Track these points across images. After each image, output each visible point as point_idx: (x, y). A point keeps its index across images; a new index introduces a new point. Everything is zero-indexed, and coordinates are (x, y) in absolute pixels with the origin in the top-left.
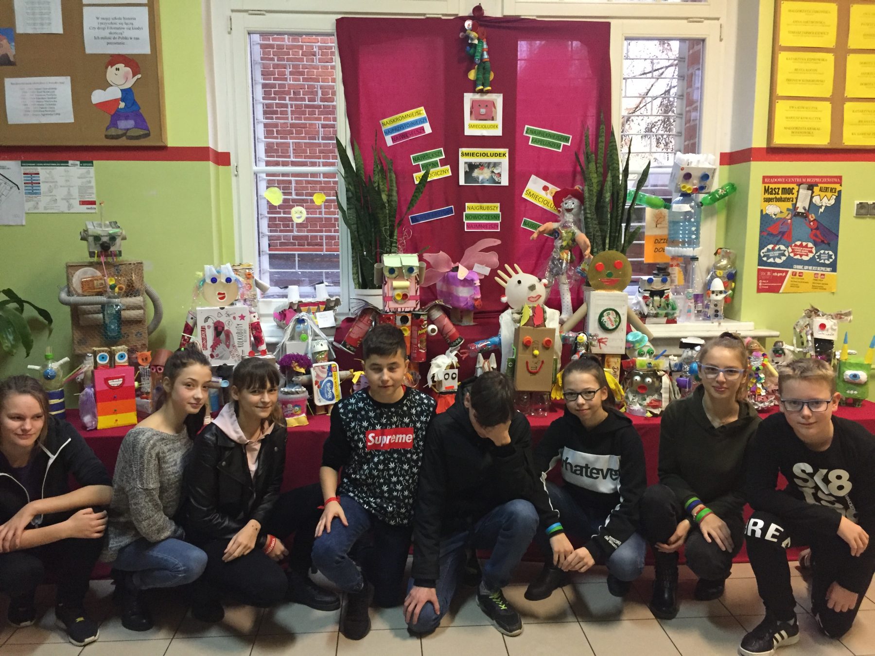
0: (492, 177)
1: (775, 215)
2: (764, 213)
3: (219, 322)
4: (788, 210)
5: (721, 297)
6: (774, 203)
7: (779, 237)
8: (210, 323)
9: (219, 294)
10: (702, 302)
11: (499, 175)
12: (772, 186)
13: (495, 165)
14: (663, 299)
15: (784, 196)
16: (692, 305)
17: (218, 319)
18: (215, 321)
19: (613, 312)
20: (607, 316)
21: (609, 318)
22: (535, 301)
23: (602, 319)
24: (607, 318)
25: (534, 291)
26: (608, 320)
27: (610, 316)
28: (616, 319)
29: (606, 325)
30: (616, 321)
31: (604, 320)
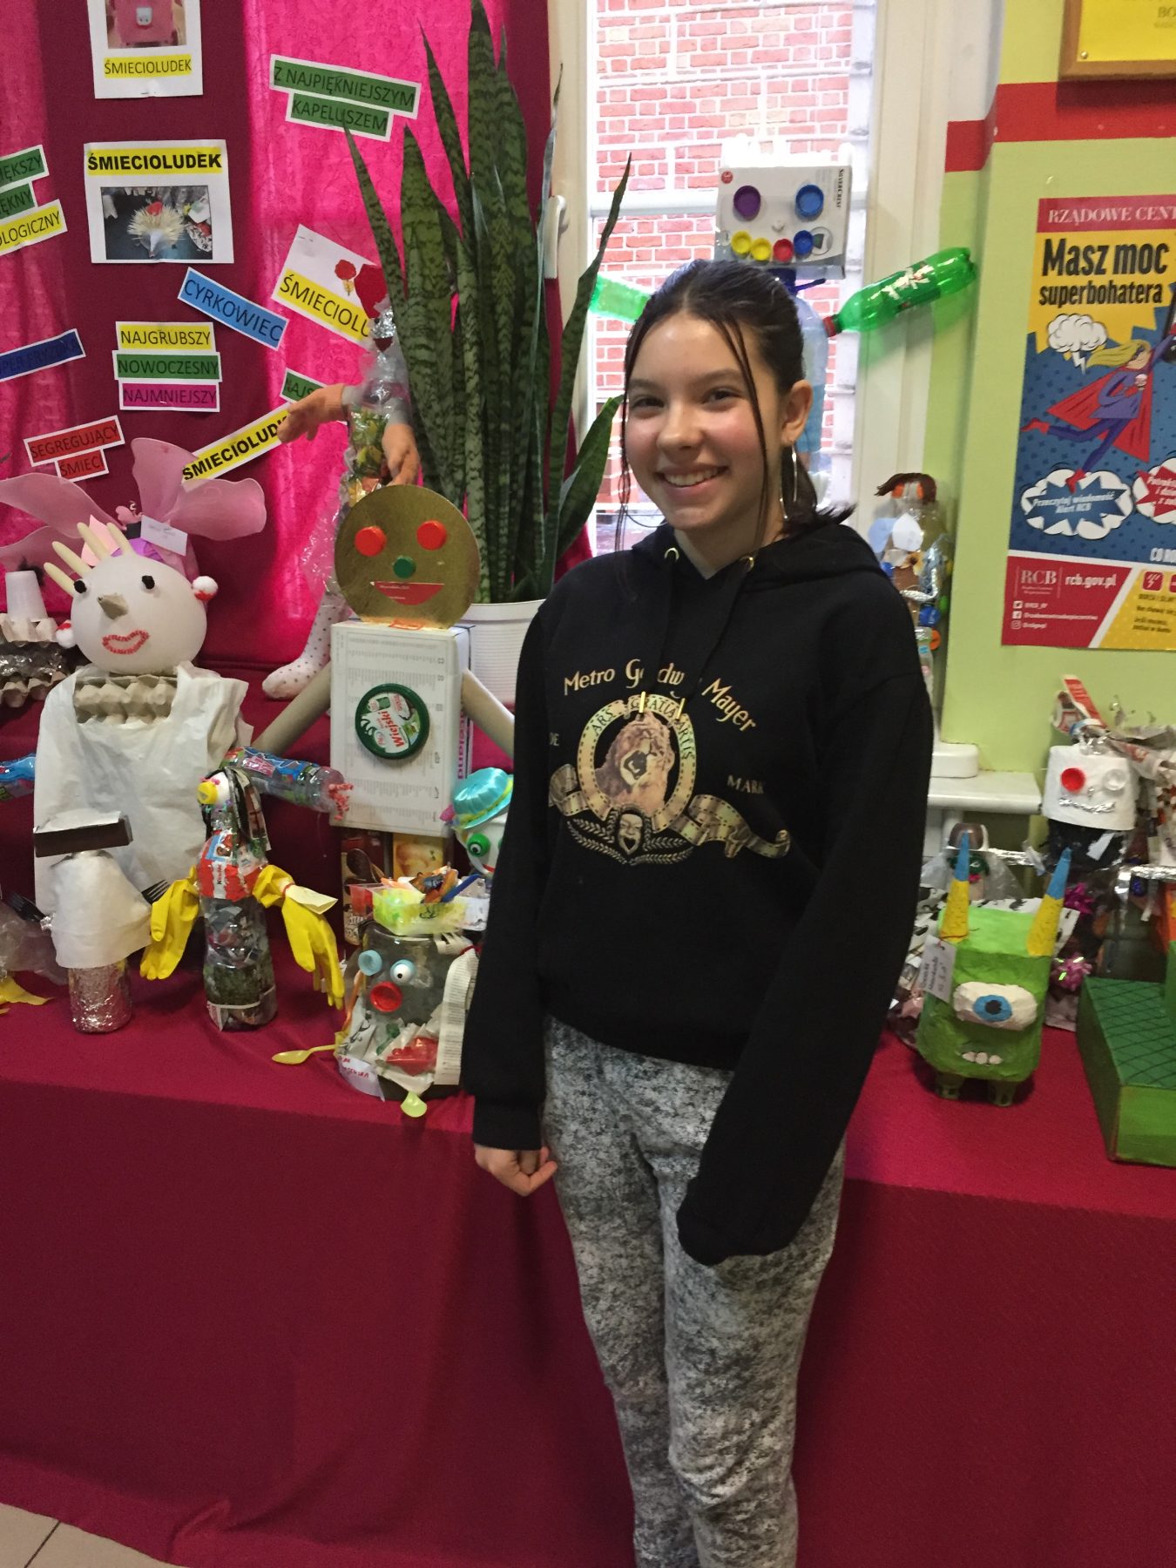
0: (186, 234)
1: (1085, 354)
2: (1041, 347)
4: (1138, 333)
6: (1084, 307)
7: (1098, 441)
11: (207, 227)
12: (1076, 239)
13: (194, 194)
15: (1122, 280)
19: (401, 698)
20: (381, 708)
21: (387, 717)
22: (130, 651)
23: (364, 717)
24: (381, 716)
25: (122, 619)
26: (384, 722)
27: (390, 711)
28: (411, 720)
29: (377, 738)
30: (413, 727)
31: (369, 722)
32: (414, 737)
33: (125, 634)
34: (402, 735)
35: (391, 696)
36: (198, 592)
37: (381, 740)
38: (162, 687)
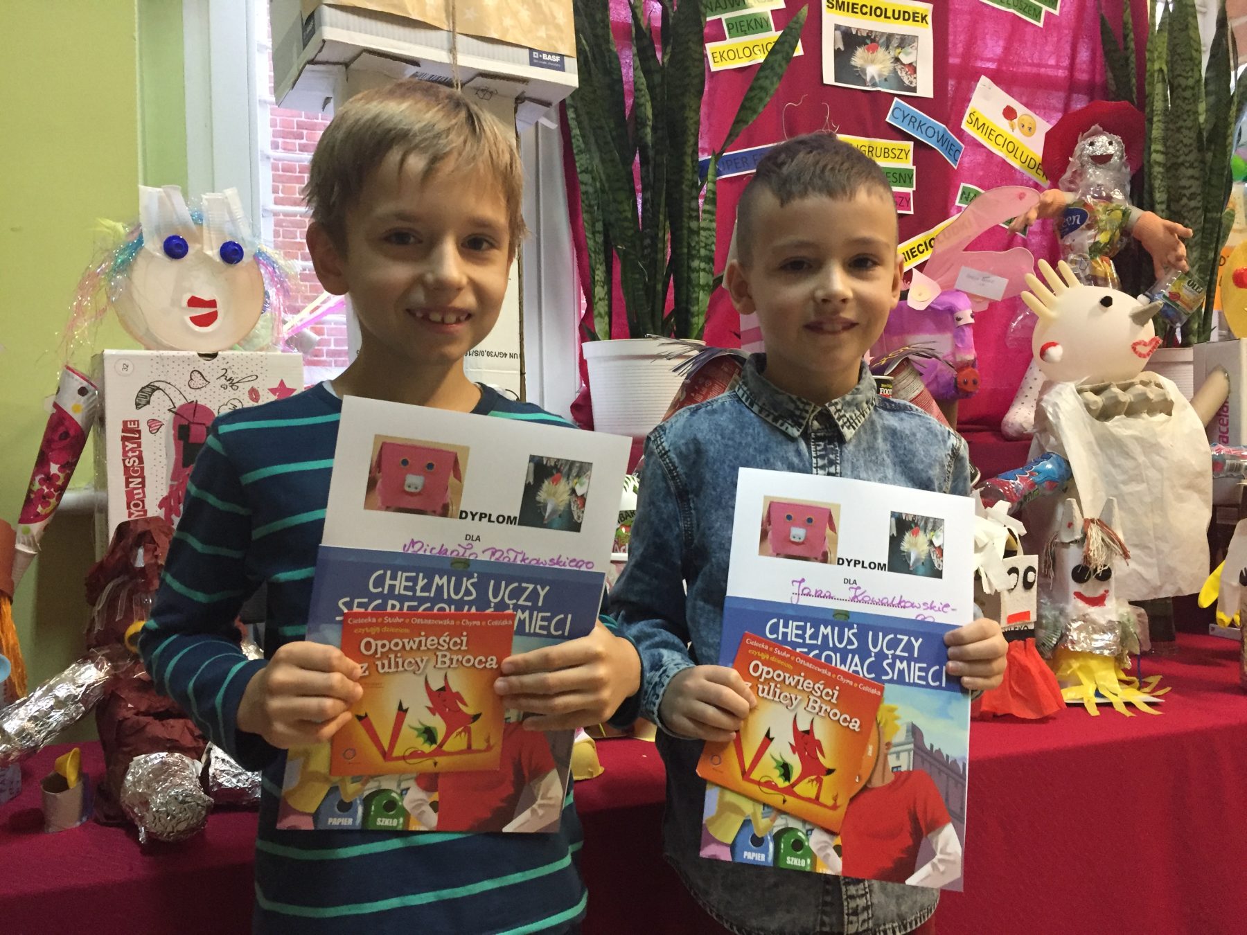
0: (895, 71)
3: (194, 407)
8: (160, 409)
9: (194, 302)
11: (912, 68)
17: (192, 396)
18: (180, 402)
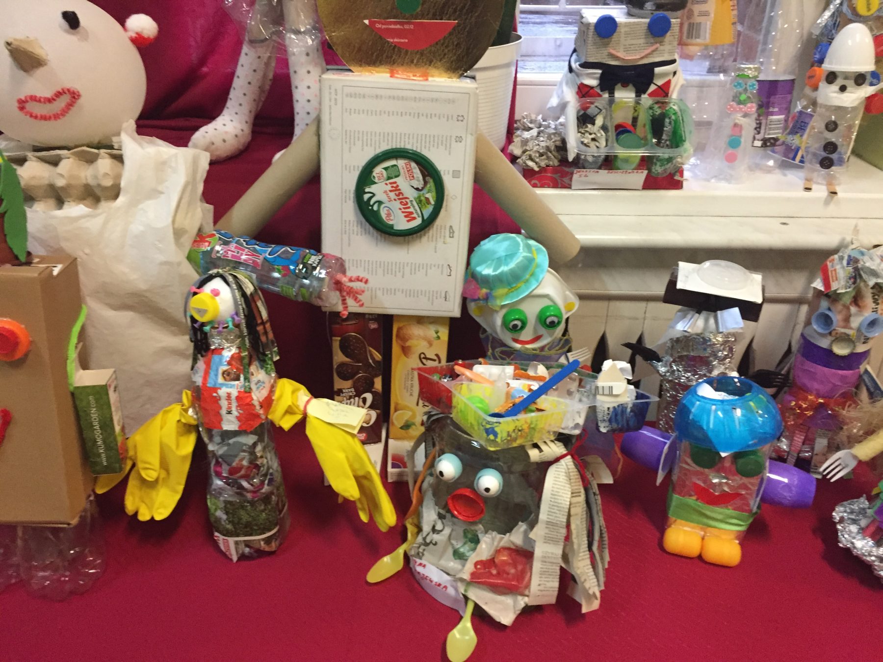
5: (855, 97)
10: (787, 110)
14: (646, 100)
16: (748, 124)
19: (413, 165)
20: (389, 178)
21: (396, 189)
22: (56, 117)
23: (367, 190)
24: (389, 187)
25: (40, 72)
26: (392, 195)
27: (400, 181)
28: (424, 191)
29: (383, 214)
30: (427, 199)
31: (374, 195)
32: (428, 211)
33: (48, 94)
34: (414, 208)
35: (401, 163)
36: (134, 35)
37: (389, 215)
38: (104, 164)
